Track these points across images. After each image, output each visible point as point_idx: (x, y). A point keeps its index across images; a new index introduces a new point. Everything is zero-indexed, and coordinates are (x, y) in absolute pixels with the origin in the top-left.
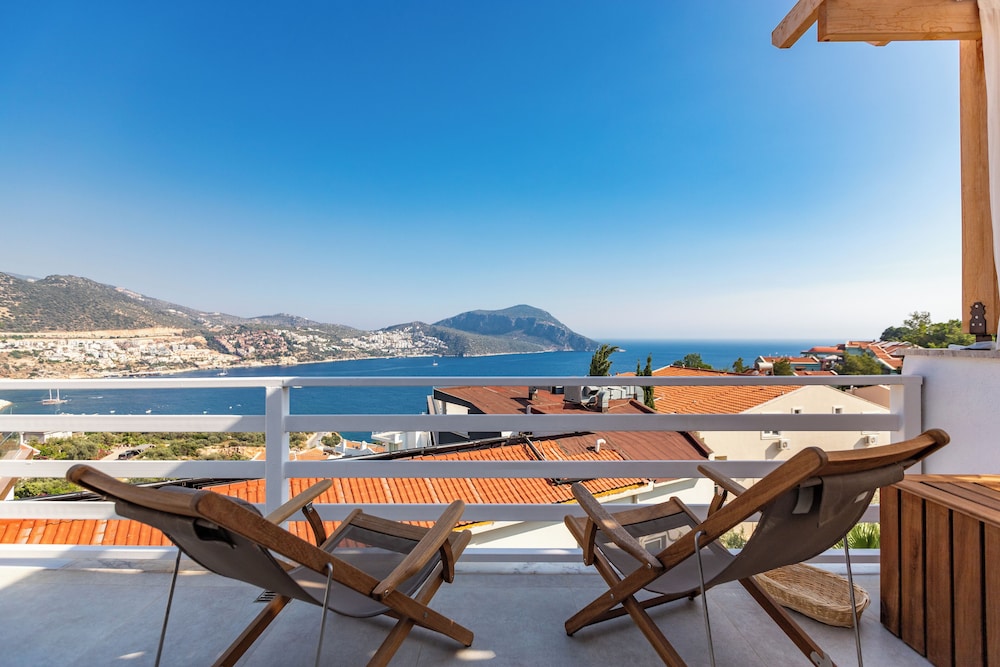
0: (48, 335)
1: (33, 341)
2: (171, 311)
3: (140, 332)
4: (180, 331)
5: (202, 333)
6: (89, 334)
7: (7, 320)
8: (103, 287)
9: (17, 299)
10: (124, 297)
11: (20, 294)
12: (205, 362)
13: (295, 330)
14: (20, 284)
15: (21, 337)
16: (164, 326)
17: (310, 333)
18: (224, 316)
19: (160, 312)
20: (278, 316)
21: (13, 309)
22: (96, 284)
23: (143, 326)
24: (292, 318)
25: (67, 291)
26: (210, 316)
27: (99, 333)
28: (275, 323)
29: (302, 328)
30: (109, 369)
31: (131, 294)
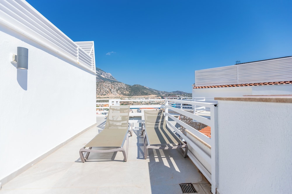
0: (134, 97)
1: (132, 98)
2: (154, 91)
3: (149, 96)
4: (156, 96)
5: (161, 96)
6: (140, 96)
7: (129, 94)
8: (142, 86)
9: (130, 90)
10: (145, 88)
11: (130, 89)
12: (161, 103)
13: (182, 95)
14: (130, 87)
15: (130, 97)
16: (153, 95)
17: (186, 96)
18: (165, 92)
19: (152, 91)
20: (177, 92)
21: (129, 92)
22: (141, 86)
23: (149, 95)
24: (180, 92)
25: (137, 88)
26: (162, 92)
27: (142, 96)
28: (176, 93)
29: (183, 94)
30: (144, 104)
31: (147, 88)
